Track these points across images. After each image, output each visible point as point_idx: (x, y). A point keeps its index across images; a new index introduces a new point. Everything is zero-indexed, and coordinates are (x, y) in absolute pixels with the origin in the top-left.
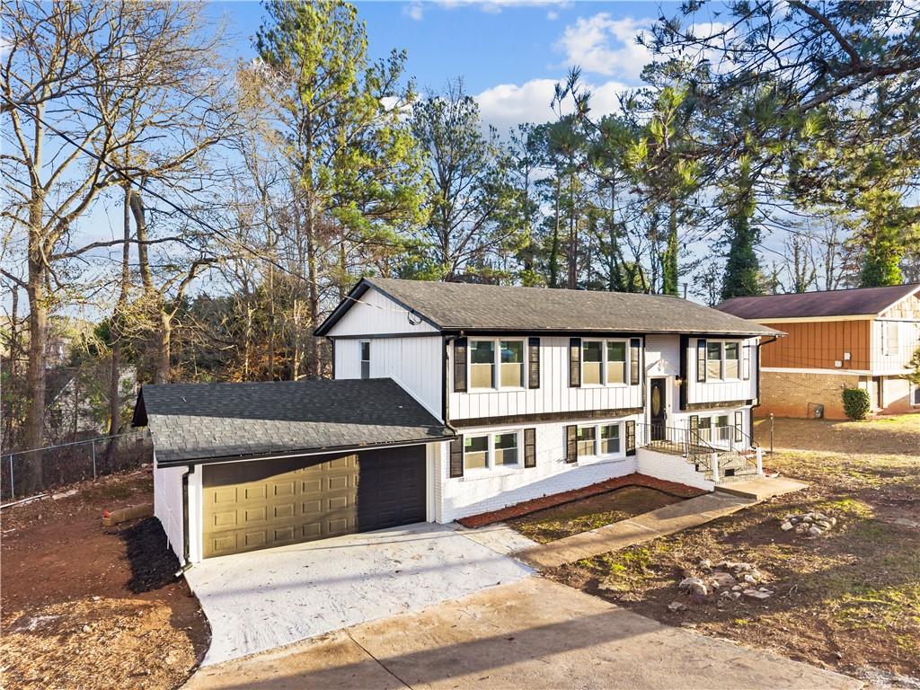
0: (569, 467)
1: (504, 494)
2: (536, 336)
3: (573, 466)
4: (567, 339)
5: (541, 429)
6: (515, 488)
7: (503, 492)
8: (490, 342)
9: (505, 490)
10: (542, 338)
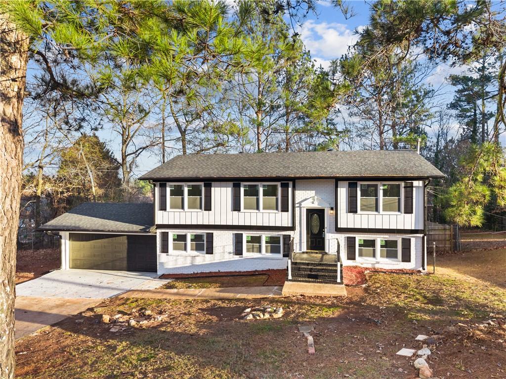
0: (237, 257)
1: (193, 266)
2: (209, 182)
3: (240, 257)
4: (231, 184)
5: (216, 233)
6: (200, 264)
7: (193, 265)
8: (181, 185)
9: (194, 264)
10: (213, 183)
